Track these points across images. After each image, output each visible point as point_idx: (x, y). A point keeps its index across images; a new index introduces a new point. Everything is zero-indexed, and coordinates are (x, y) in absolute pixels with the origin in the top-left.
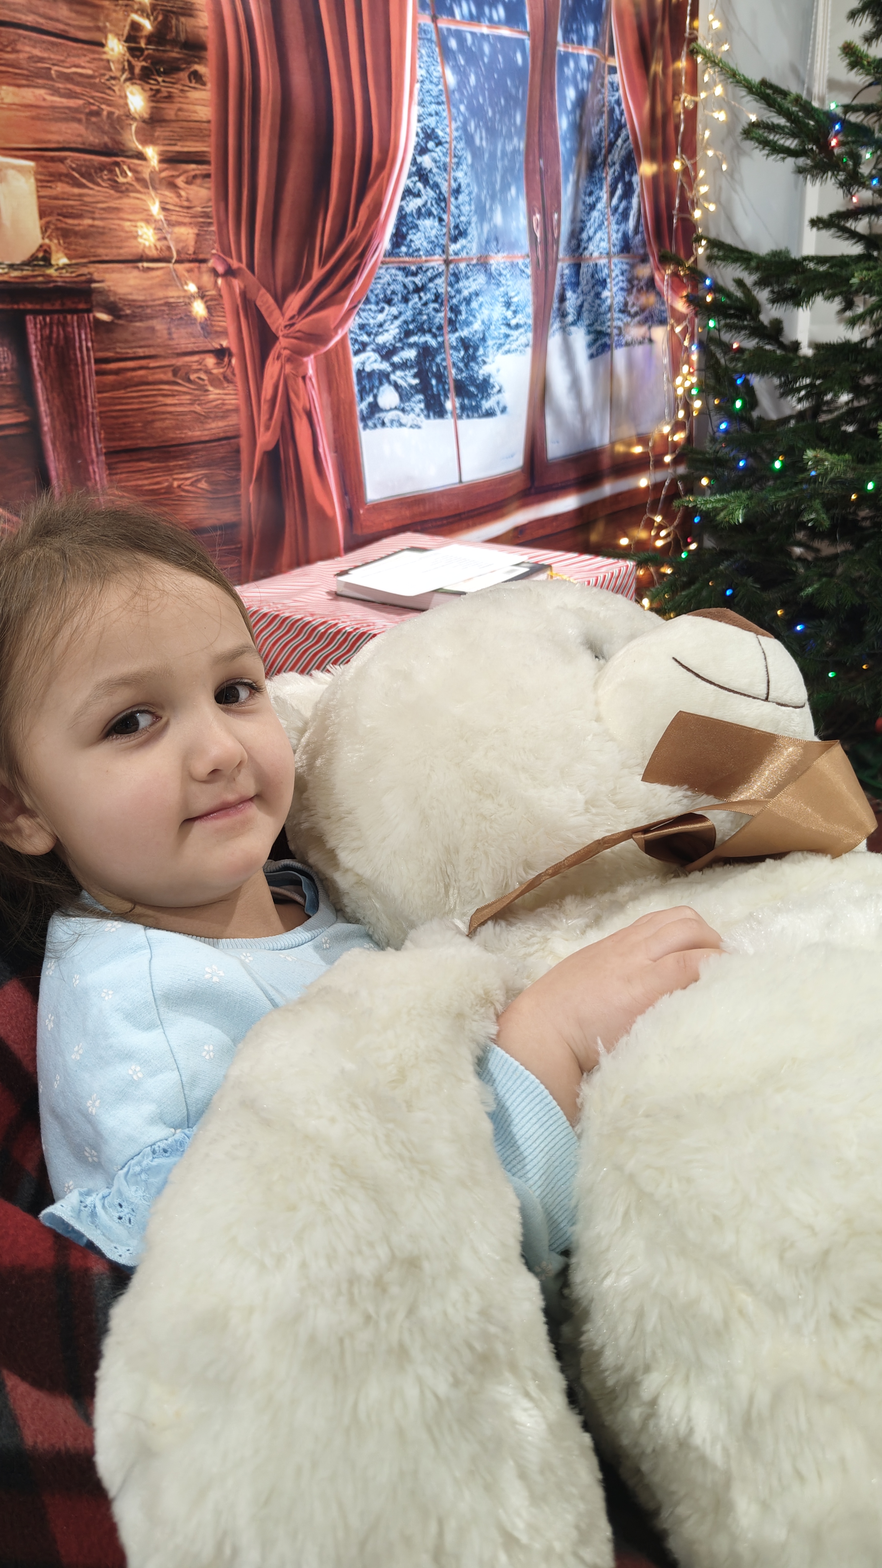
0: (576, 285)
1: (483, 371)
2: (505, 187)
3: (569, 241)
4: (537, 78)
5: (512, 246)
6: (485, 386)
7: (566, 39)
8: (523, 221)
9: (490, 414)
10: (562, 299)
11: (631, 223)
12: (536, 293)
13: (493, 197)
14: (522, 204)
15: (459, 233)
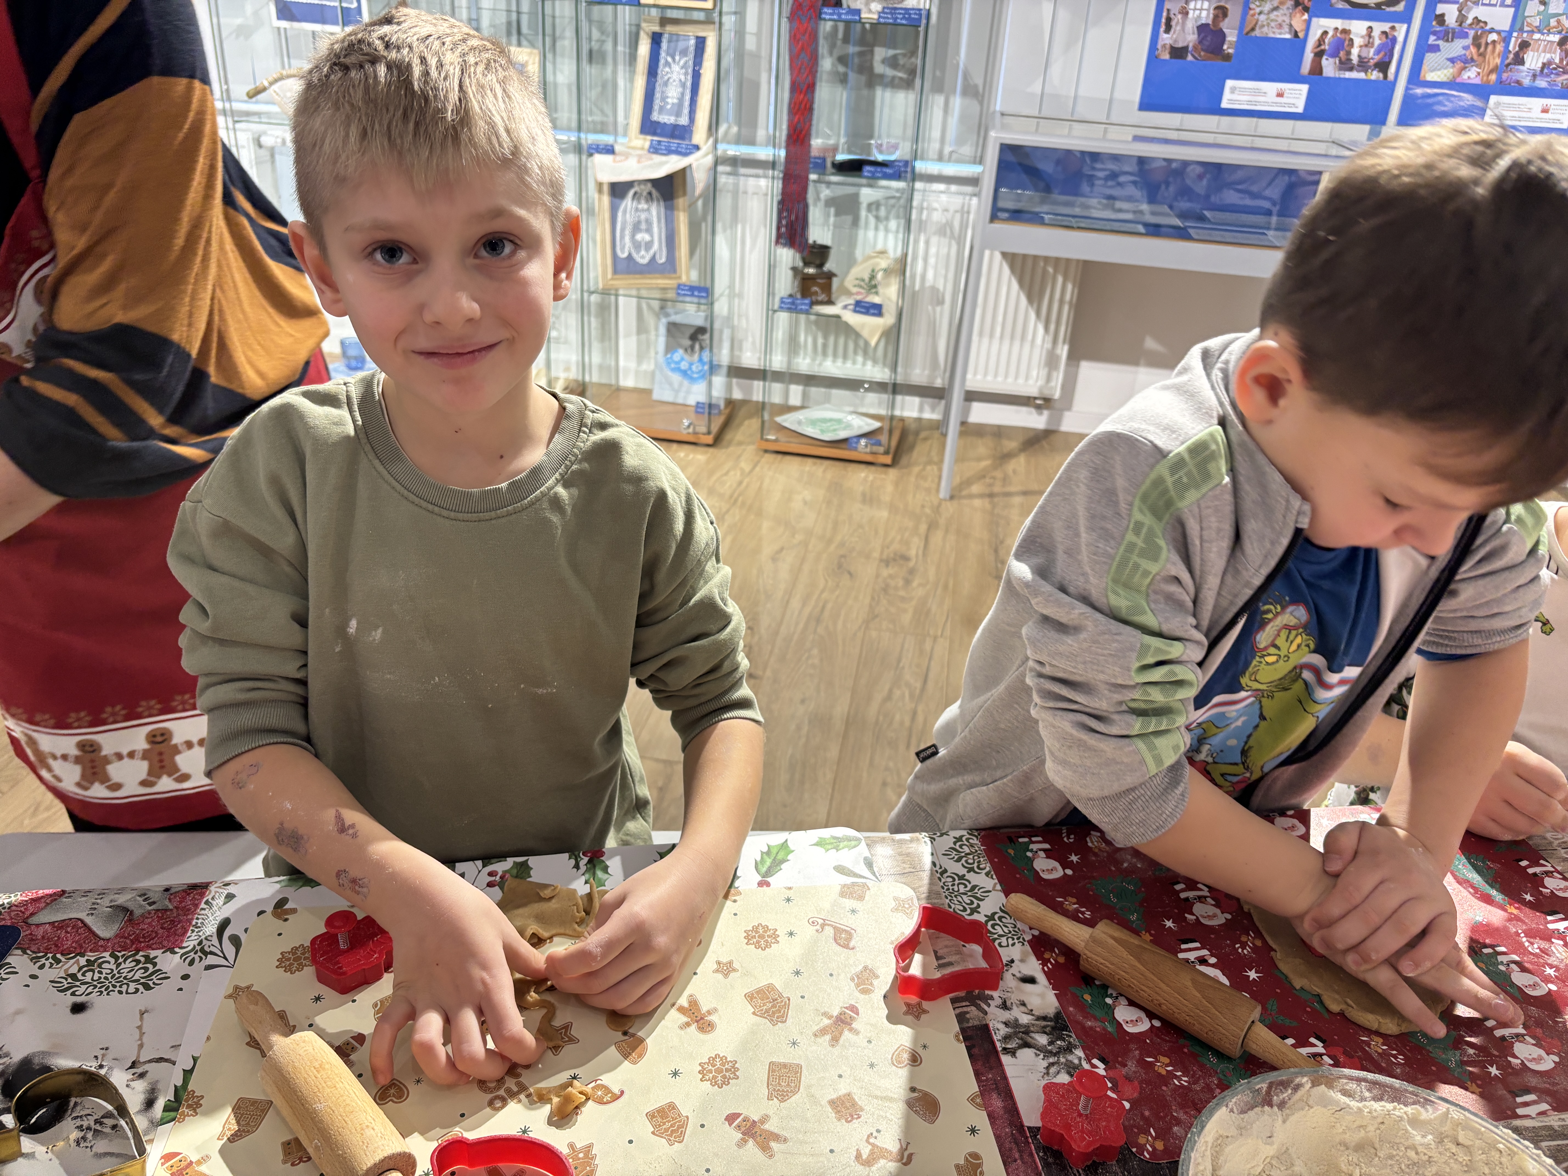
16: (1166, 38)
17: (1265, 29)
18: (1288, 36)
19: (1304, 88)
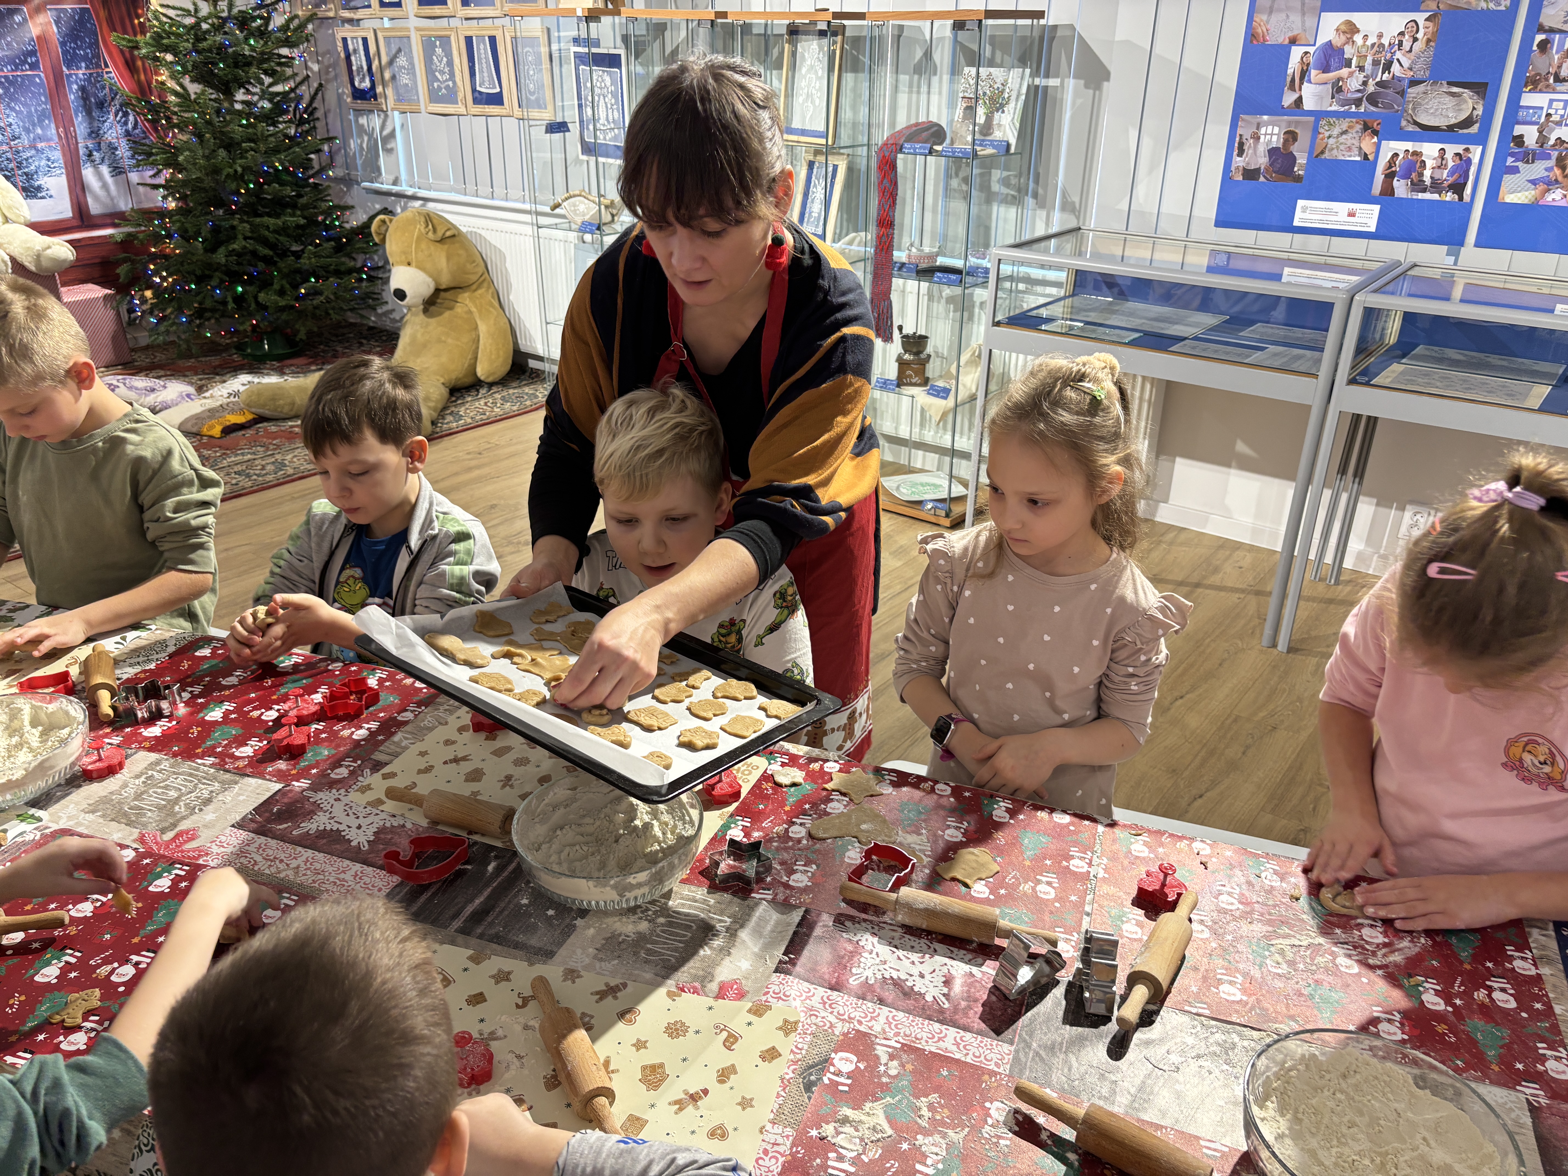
0: (99, 150)
1: (37, 184)
2: (41, 121)
3: (90, 135)
4: (52, 84)
5: (49, 140)
6: (39, 188)
7: (68, 68)
8: (54, 131)
9: (43, 198)
10: (90, 155)
11: (130, 126)
12: (64, 155)
13: (34, 125)
14: (53, 126)
15: (15, 138)
16: (1238, 162)
17: (1335, 152)
18: (1358, 159)
19: (1376, 208)
